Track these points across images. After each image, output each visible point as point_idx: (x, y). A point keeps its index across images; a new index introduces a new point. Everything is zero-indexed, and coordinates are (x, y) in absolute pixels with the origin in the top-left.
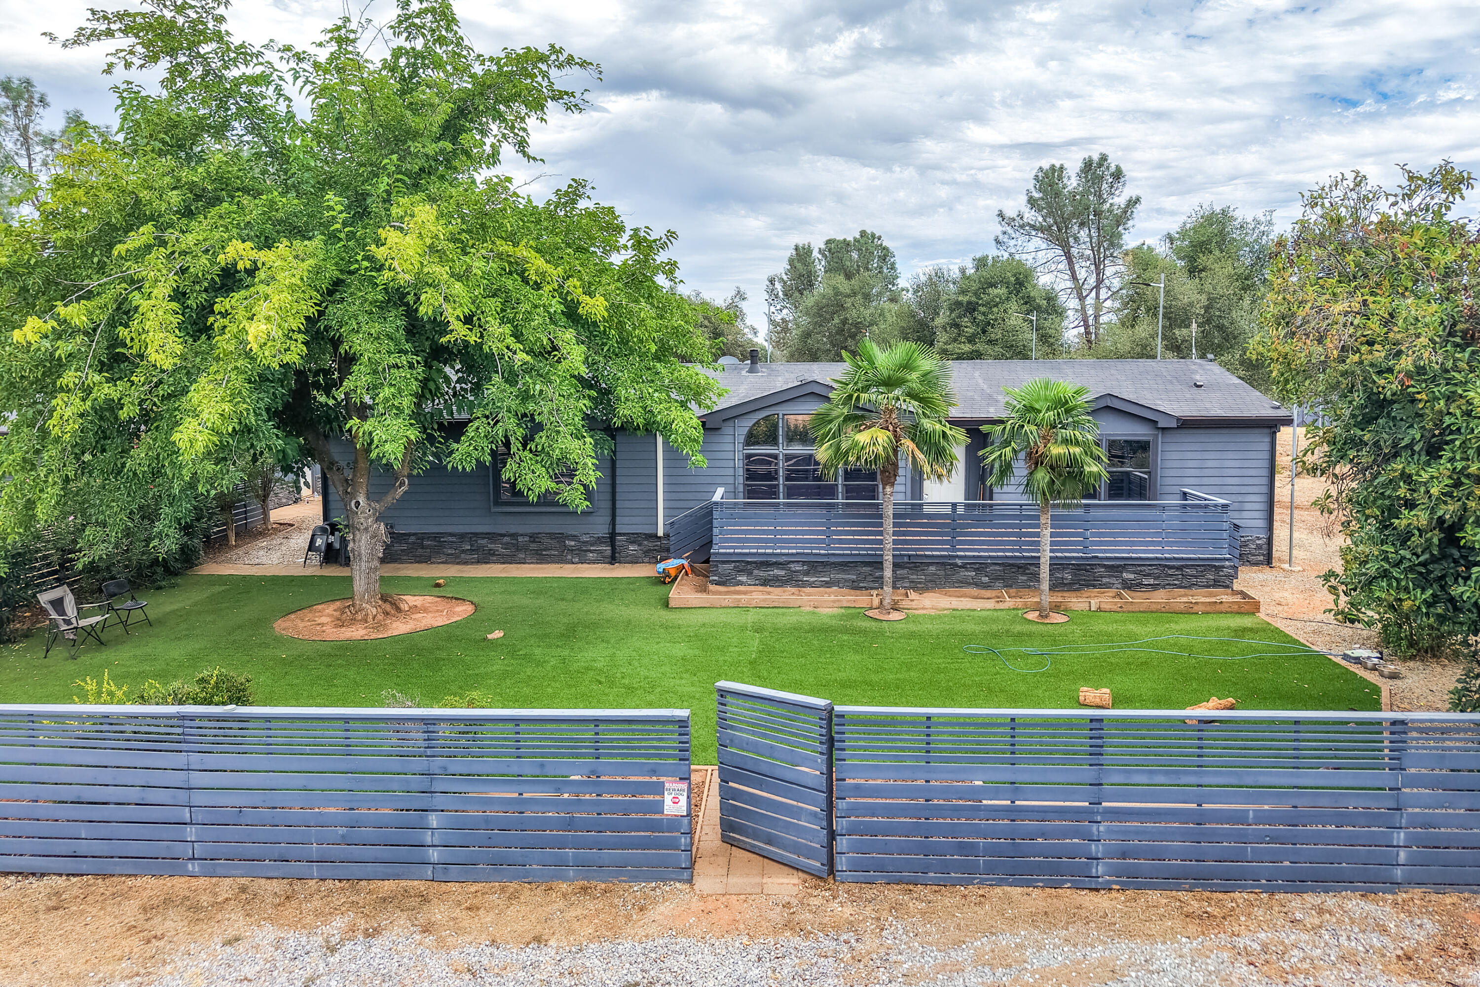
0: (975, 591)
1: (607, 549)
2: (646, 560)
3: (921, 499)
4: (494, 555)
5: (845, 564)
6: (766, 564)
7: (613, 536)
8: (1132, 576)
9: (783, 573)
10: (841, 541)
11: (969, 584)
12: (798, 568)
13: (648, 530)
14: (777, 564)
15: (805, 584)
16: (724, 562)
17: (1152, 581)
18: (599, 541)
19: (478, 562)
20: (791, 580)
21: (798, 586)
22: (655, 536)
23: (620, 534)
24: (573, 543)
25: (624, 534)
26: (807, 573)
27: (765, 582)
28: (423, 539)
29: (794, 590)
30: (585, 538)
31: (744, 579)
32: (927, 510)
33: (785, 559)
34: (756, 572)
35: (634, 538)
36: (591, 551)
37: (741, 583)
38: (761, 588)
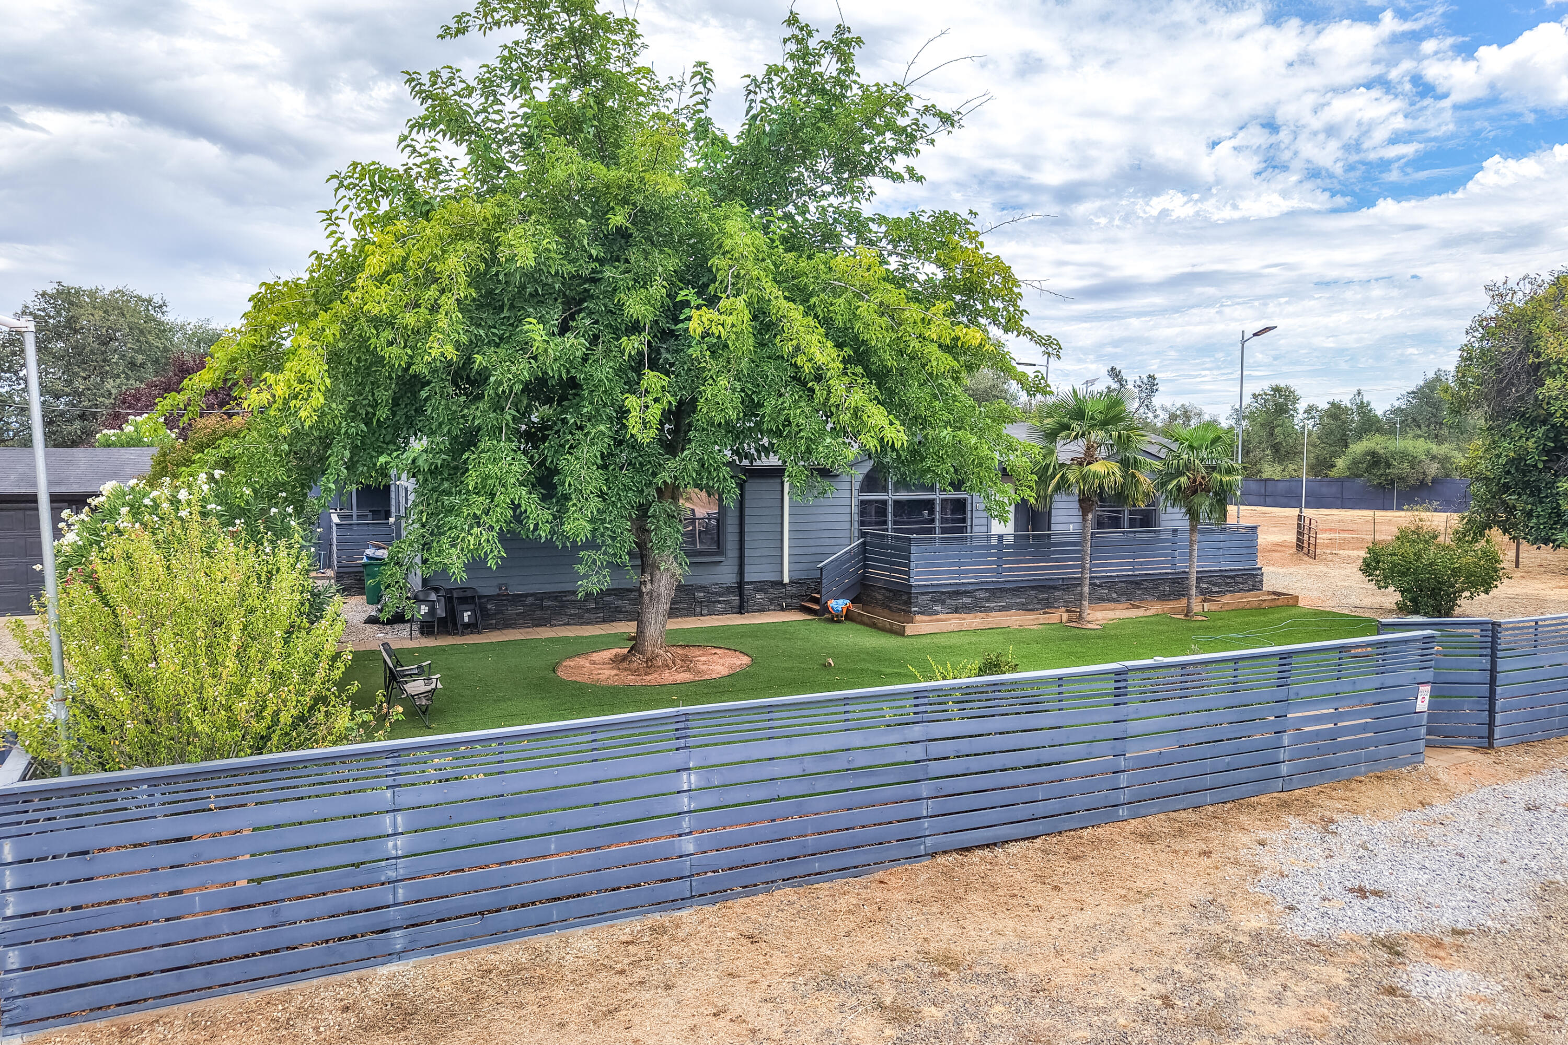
0: (1112, 605)
1: (735, 599)
2: (772, 607)
3: (1049, 529)
4: (620, 612)
5: (1017, 589)
6: (957, 593)
7: (741, 585)
8: (1205, 586)
9: (969, 600)
10: (1010, 570)
11: (1104, 600)
12: (983, 595)
13: (773, 577)
14: (965, 593)
15: (991, 610)
16: (922, 594)
17: (1217, 589)
18: (728, 590)
19: (604, 621)
20: (976, 607)
21: (985, 611)
22: (780, 584)
23: (748, 583)
24: (702, 595)
25: (752, 583)
26: (988, 600)
27: (956, 610)
28: (542, 600)
29: (982, 615)
30: (715, 589)
31: (938, 608)
32: (1054, 539)
33: (970, 588)
34: (948, 601)
35: (761, 586)
36: (719, 602)
37: (937, 613)
38: (957, 615)
